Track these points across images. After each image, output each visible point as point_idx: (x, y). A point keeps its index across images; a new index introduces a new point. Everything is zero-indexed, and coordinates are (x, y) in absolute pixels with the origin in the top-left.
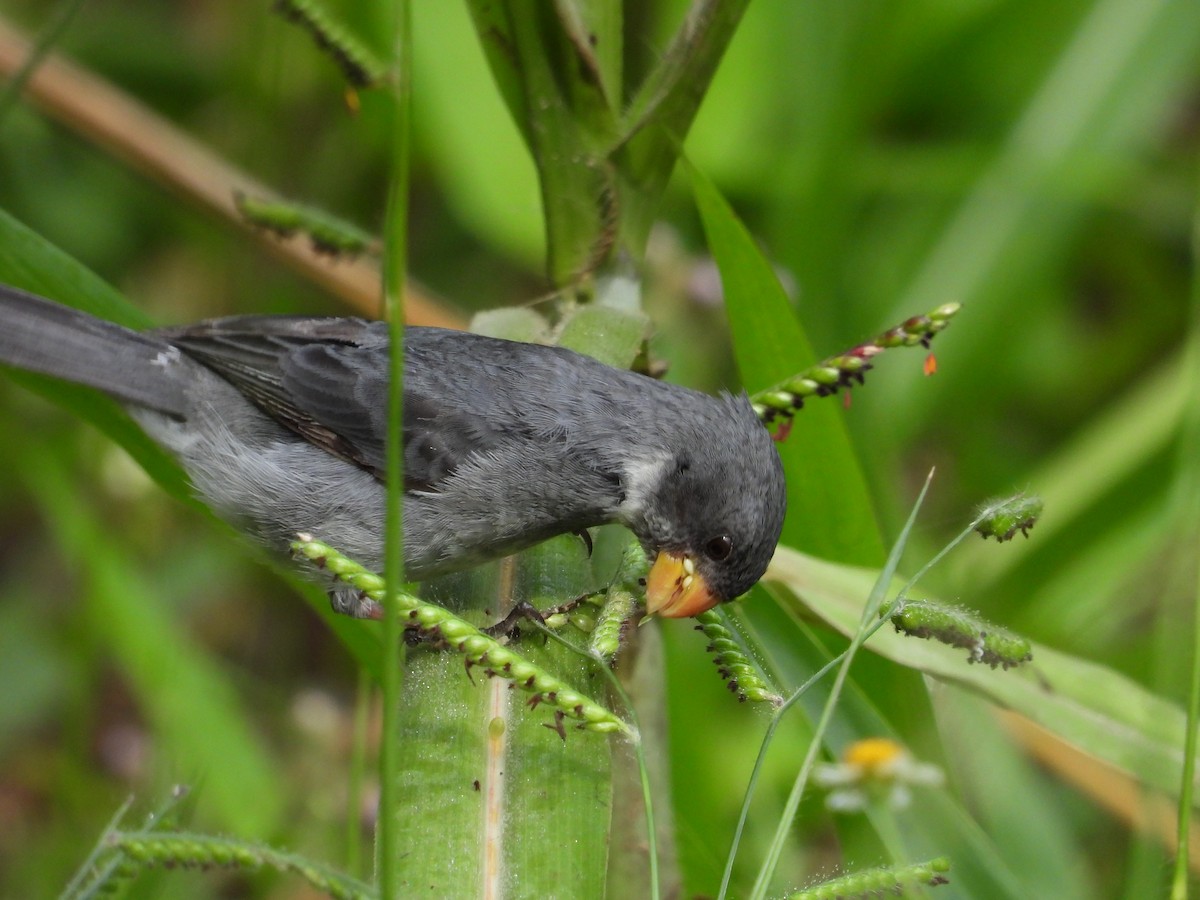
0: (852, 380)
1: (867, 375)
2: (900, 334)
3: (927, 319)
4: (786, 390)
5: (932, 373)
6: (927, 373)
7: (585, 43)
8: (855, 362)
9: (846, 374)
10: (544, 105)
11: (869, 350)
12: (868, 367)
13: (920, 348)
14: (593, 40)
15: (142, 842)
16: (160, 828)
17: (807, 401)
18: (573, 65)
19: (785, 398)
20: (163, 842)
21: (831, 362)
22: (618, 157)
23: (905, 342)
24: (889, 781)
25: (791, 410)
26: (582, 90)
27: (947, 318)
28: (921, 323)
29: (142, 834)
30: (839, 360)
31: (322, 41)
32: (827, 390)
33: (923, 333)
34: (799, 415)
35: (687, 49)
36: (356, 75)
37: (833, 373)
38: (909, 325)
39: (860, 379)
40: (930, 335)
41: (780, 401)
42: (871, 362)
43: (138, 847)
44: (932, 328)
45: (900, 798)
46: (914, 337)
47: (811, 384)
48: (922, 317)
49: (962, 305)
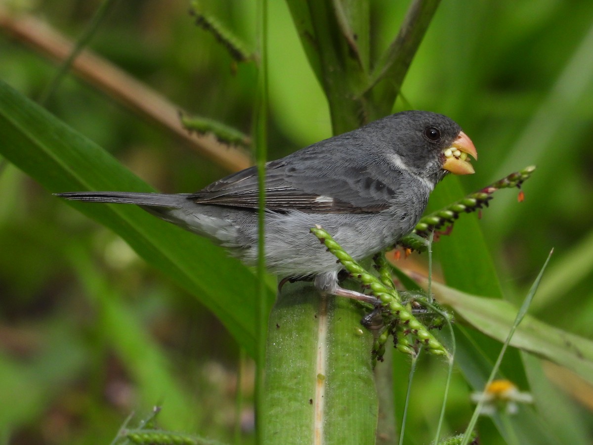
0: (483, 205)
1: (490, 202)
2: (506, 181)
3: (519, 174)
4: (450, 209)
5: (522, 201)
6: (519, 201)
7: (351, 38)
8: (484, 195)
9: (480, 202)
10: (331, 69)
11: (491, 189)
12: (490, 198)
13: (516, 189)
14: (355, 37)
15: (138, 434)
16: (147, 427)
17: (461, 215)
18: (346, 49)
19: (449, 213)
20: (149, 434)
21: (472, 196)
22: (368, 95)
23: (508, 186)
24: (507, 401)
25: (453, 220)
26: (350, 62)
27: (529, 173)
28: (516, 176)
29: (138, 430)
30: (476, 195)
31: (219, 39)
32: (470, 209)
33: (517, 181)
34: (457, 223)
35: (401, 41)
36: (237, 55)
37: (473, 201)
38: (511, 177)
39: (487, 204)
40: (521, 182)
41: (447, 215)
42: (491, 195)
43: (136, 437)
44: (522, 179)
45: (512, 409)
46: (513, 183)
47: (462, 207)
48: (517, 173)
49: (537, 167)
